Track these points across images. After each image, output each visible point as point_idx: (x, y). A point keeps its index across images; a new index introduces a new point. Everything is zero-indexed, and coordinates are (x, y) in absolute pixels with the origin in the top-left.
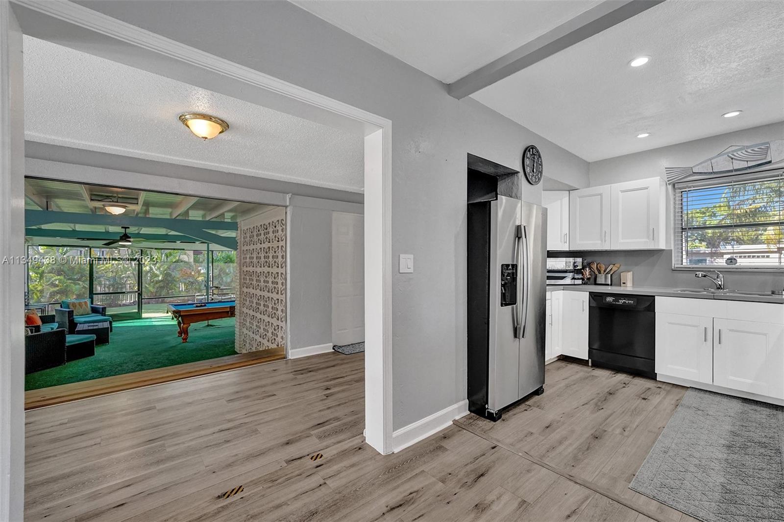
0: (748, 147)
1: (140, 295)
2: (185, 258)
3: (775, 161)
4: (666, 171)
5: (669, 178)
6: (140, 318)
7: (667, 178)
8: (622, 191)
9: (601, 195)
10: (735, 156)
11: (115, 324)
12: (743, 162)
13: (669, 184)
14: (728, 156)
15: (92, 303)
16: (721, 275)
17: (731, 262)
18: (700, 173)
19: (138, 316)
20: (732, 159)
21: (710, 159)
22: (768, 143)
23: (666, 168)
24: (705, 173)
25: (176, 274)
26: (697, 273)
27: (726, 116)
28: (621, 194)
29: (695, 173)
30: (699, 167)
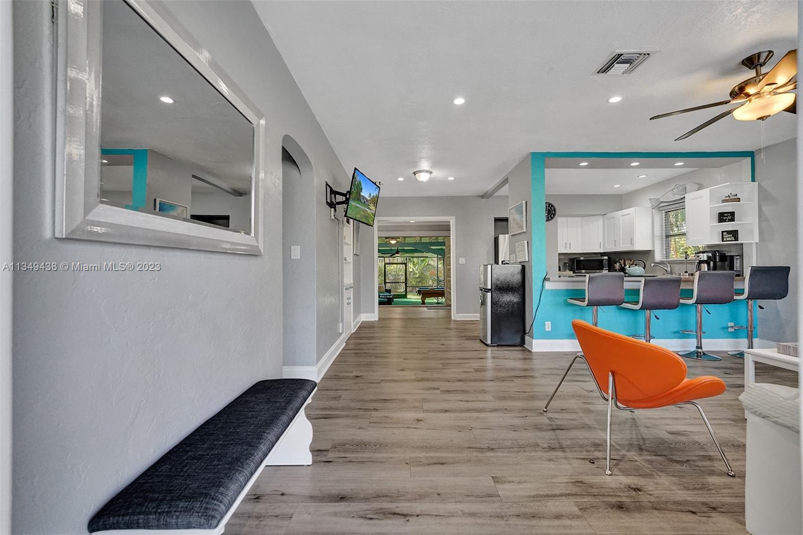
1: (406, 284)
2: (431, 262)
4: (649, 201)
6: (406, 298)
7: (652, 205)
8: (622, 216)
9: (614, 218)
11: (394, 300)
13: (653, 208)
14: (672, 192)
15: (385, 287)
16: (669, 265)
18: (664, 202)
19: (405, 296)
20: (674, 194)
21: (666, 194)
22: (685, 185)
23: (648, 199)
24: (668, 202)
25: (428, 274)
27: (640, 177)
28: (621, 217)
29: (662, 202)
30: (662, 198)
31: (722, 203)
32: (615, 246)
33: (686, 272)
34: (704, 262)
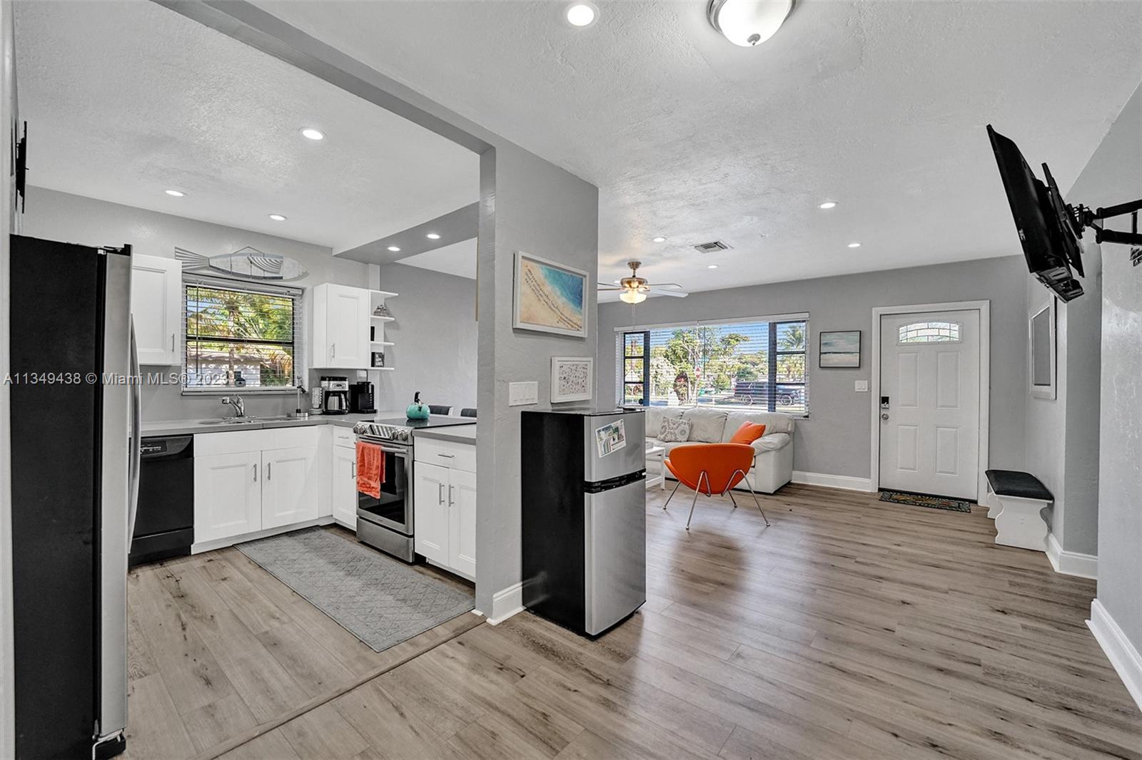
0: (268, 256)
3: (288, 278)
4: (177, 252)
5: (186, 266)
10: (254, 261)
12: (259, 270)
14: (248, 258)
16: (241, 400)
17: (240, 383)
18: (218, 269)
20: (251, 263)
21: (230, 255)
22: (282, 257)
23: (176, 248)
24: (223, 271)
26: (224, 398)
27: (272, 217)
29: (211, 266)
30: (215, 260)
31: (374, 315)
33: (298, 411)
34: (335, 393)
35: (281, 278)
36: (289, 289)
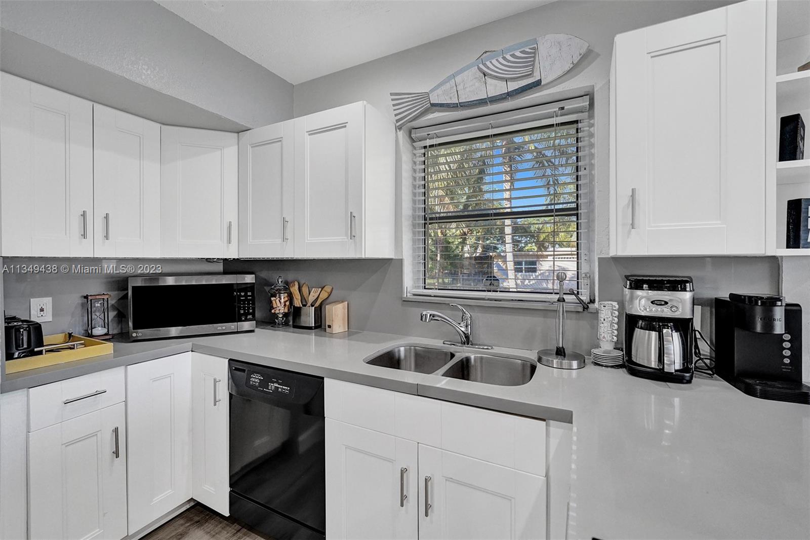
0: (508, 50)
3: (552, 79)
4: (393, 100)
7: (396, 115)
9: (280, 140)
10: (488, 68)
12: (498, 82)
13: (400, 128)
14: (479, 69)
16: (467, 314)
18: (441, 105)
20: (485, 75)
21: (454, 76)
23: (391, 94)
28: (308, 138)
29: (433, 105)
30: (439, 91)
32: (284, 239)
33: (560, 352)
34: (654, 323)
35: (538, 83)
36: (561, 104)
